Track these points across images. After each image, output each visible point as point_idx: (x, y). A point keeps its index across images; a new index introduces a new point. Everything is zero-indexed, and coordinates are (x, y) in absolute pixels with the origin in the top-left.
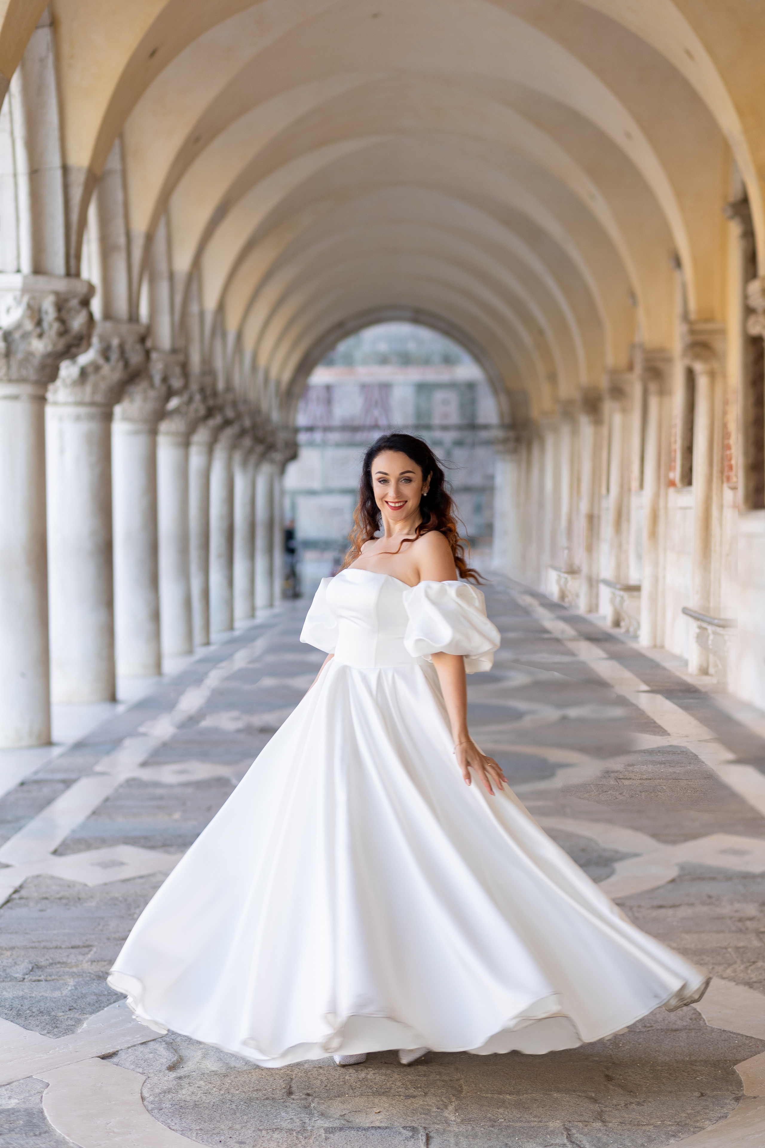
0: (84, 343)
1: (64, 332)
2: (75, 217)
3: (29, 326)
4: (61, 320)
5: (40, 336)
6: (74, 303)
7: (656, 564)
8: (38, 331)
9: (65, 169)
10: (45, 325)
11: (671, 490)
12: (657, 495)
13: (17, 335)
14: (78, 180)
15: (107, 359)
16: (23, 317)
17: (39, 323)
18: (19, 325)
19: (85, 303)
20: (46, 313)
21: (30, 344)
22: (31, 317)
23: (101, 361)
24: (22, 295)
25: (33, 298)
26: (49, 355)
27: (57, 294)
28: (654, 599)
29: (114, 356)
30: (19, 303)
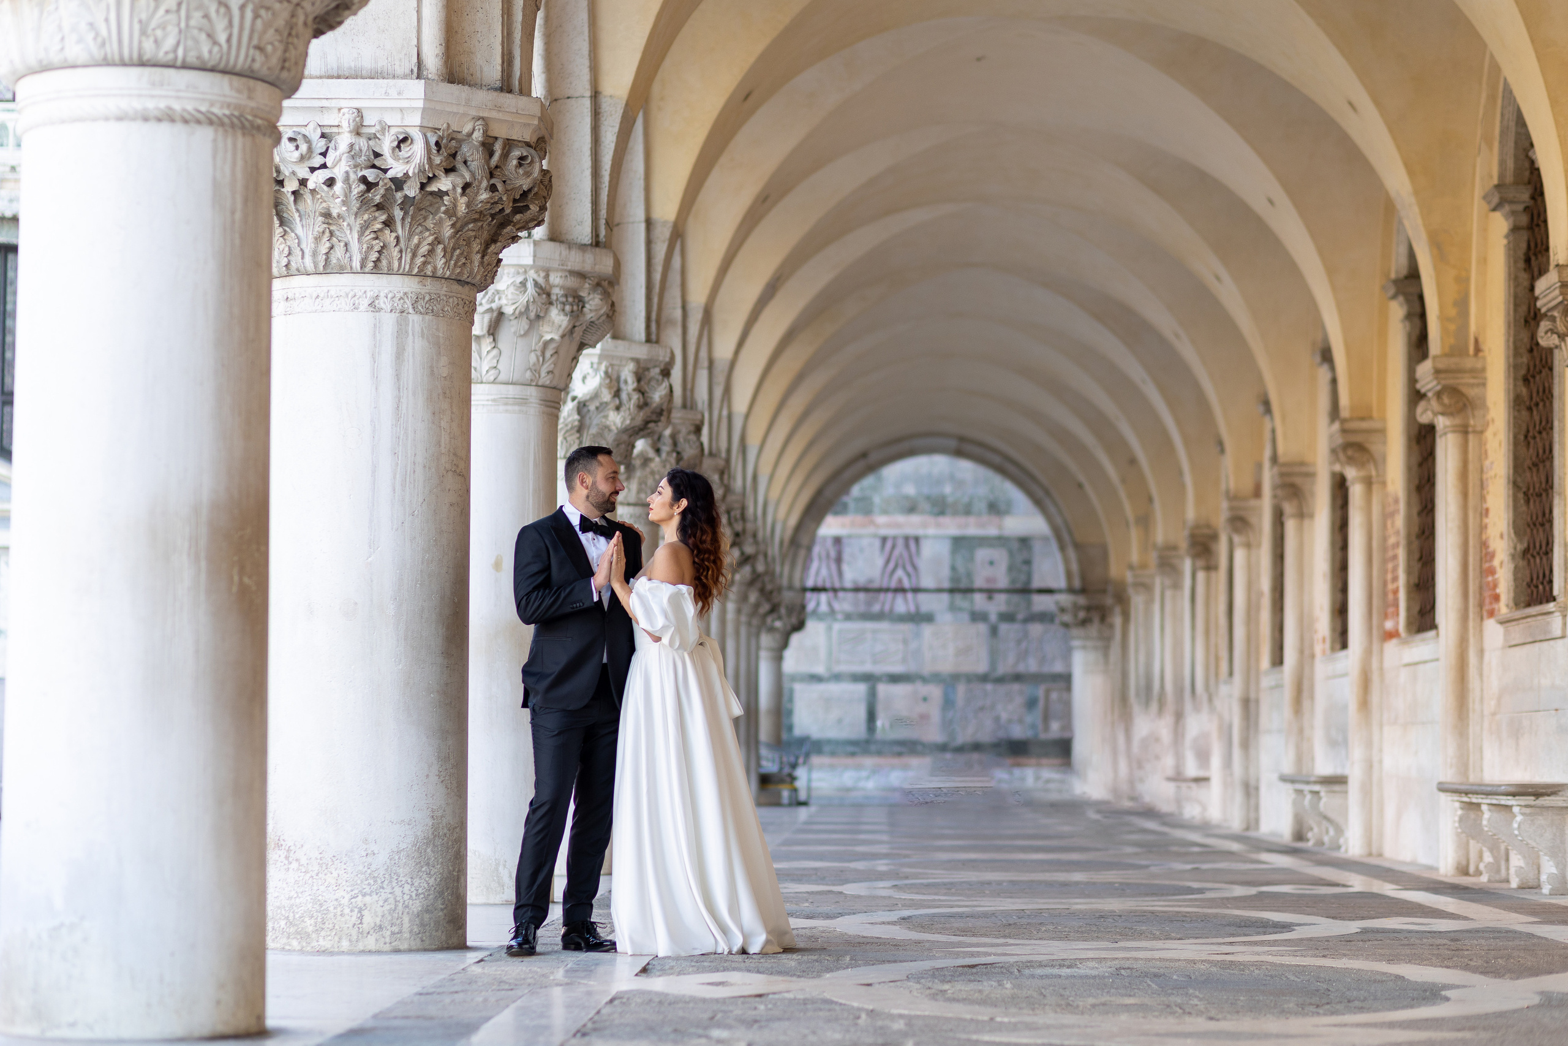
0: (663, 418)
1: (643, 405)
2: (657, 277)
3: (606, 396)
4: (640, 390)
5: (618, 408)
6: (655, 372)
7: (1369, 744)
8: (617, 402)
9: (649, 222)
10: (624, 396)
11: (1391, 646)
12: (1368, 653)
13: (592, 407)
14: (663, 234)
15: (658, 451)
16: (601, 385)
17: (617, 394)
18: (596, 395)
19: (666, 373)
20: (626, 382)
21: (606, 417)
22: (610, 387)
23: (651, 453)
24: (600, 363)
25: (612, 365)
26: (625, 430)
27: (637, 361)
28: (1367, 791)
29: (666, 448)
30: (597, 370)
